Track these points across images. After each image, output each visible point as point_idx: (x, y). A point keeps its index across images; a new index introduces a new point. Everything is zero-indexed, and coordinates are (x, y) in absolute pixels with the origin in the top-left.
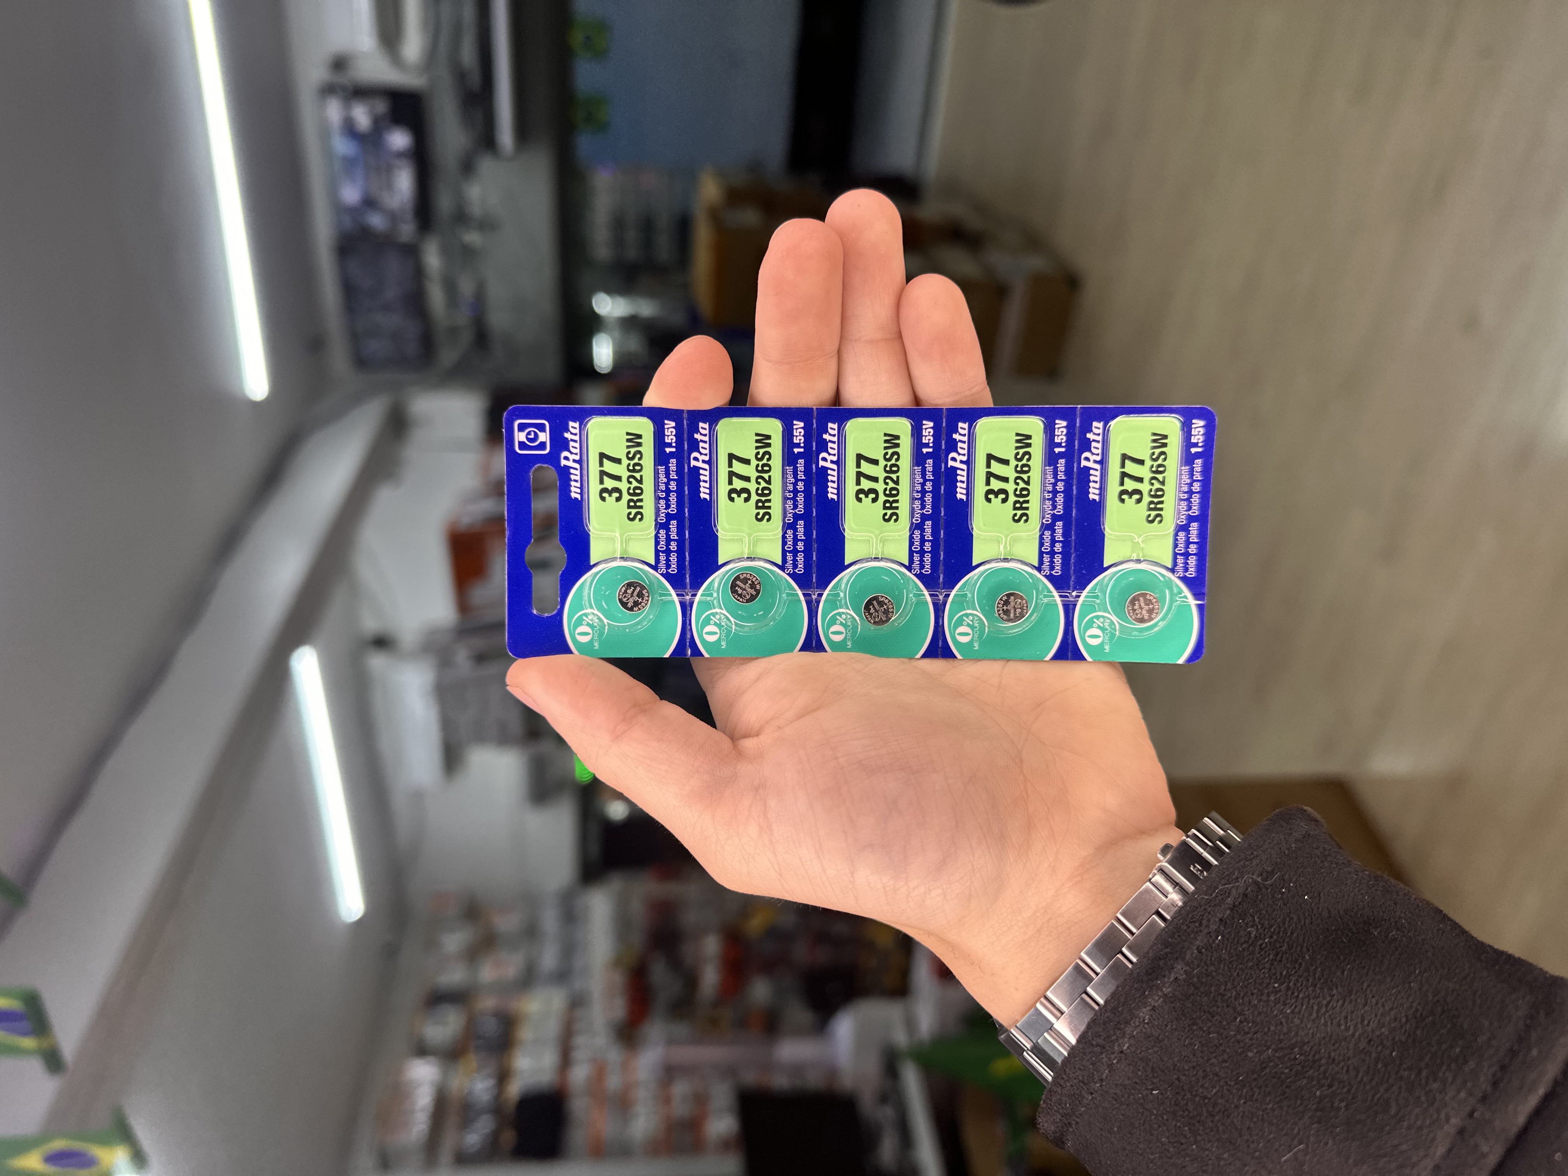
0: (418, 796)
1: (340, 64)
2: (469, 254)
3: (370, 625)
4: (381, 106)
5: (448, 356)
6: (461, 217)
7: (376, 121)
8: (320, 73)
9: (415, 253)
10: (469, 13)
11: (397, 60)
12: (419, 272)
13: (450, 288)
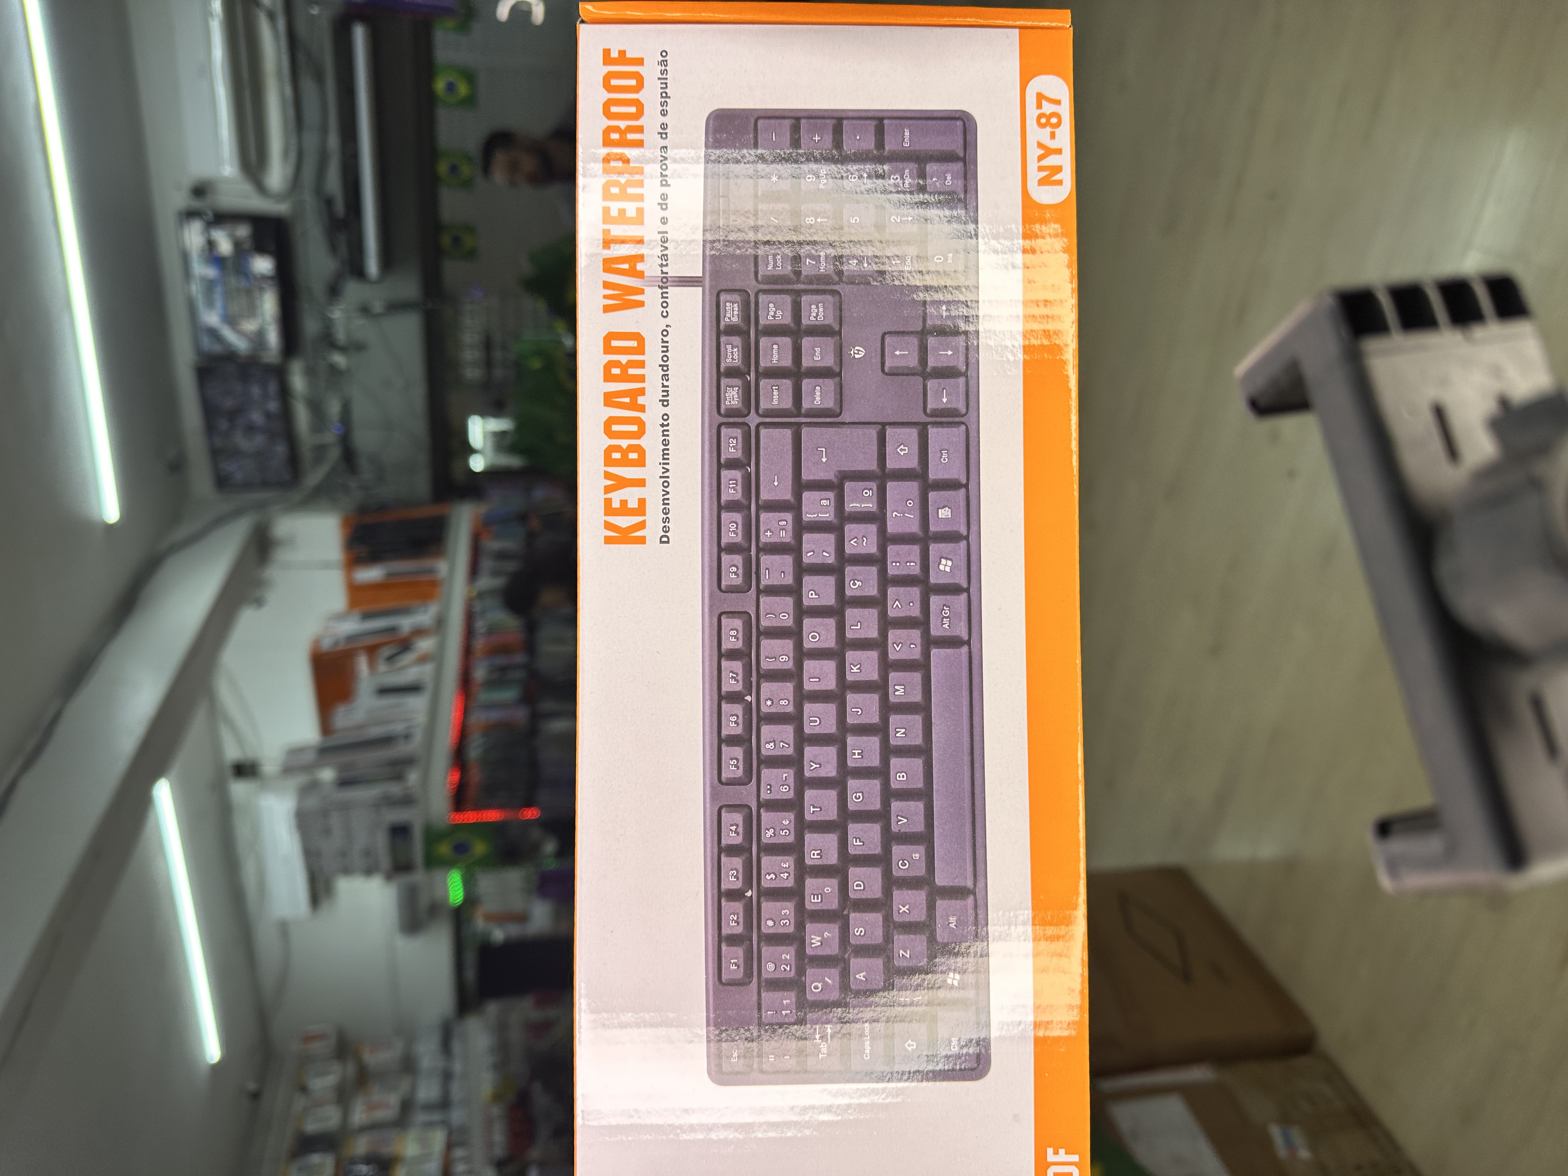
0: (284, 928)
1: (201, 190)
2: (335, 373)
3: (232, 753)
4: (243, 231)
5: (313, 476)
6: (328, 340)
7: (237, 245)
8: (180, 199)
9: (280, 373)
10: (333, 141)
11: (261, 188)
12: (285, 393)
13: (316, 407)
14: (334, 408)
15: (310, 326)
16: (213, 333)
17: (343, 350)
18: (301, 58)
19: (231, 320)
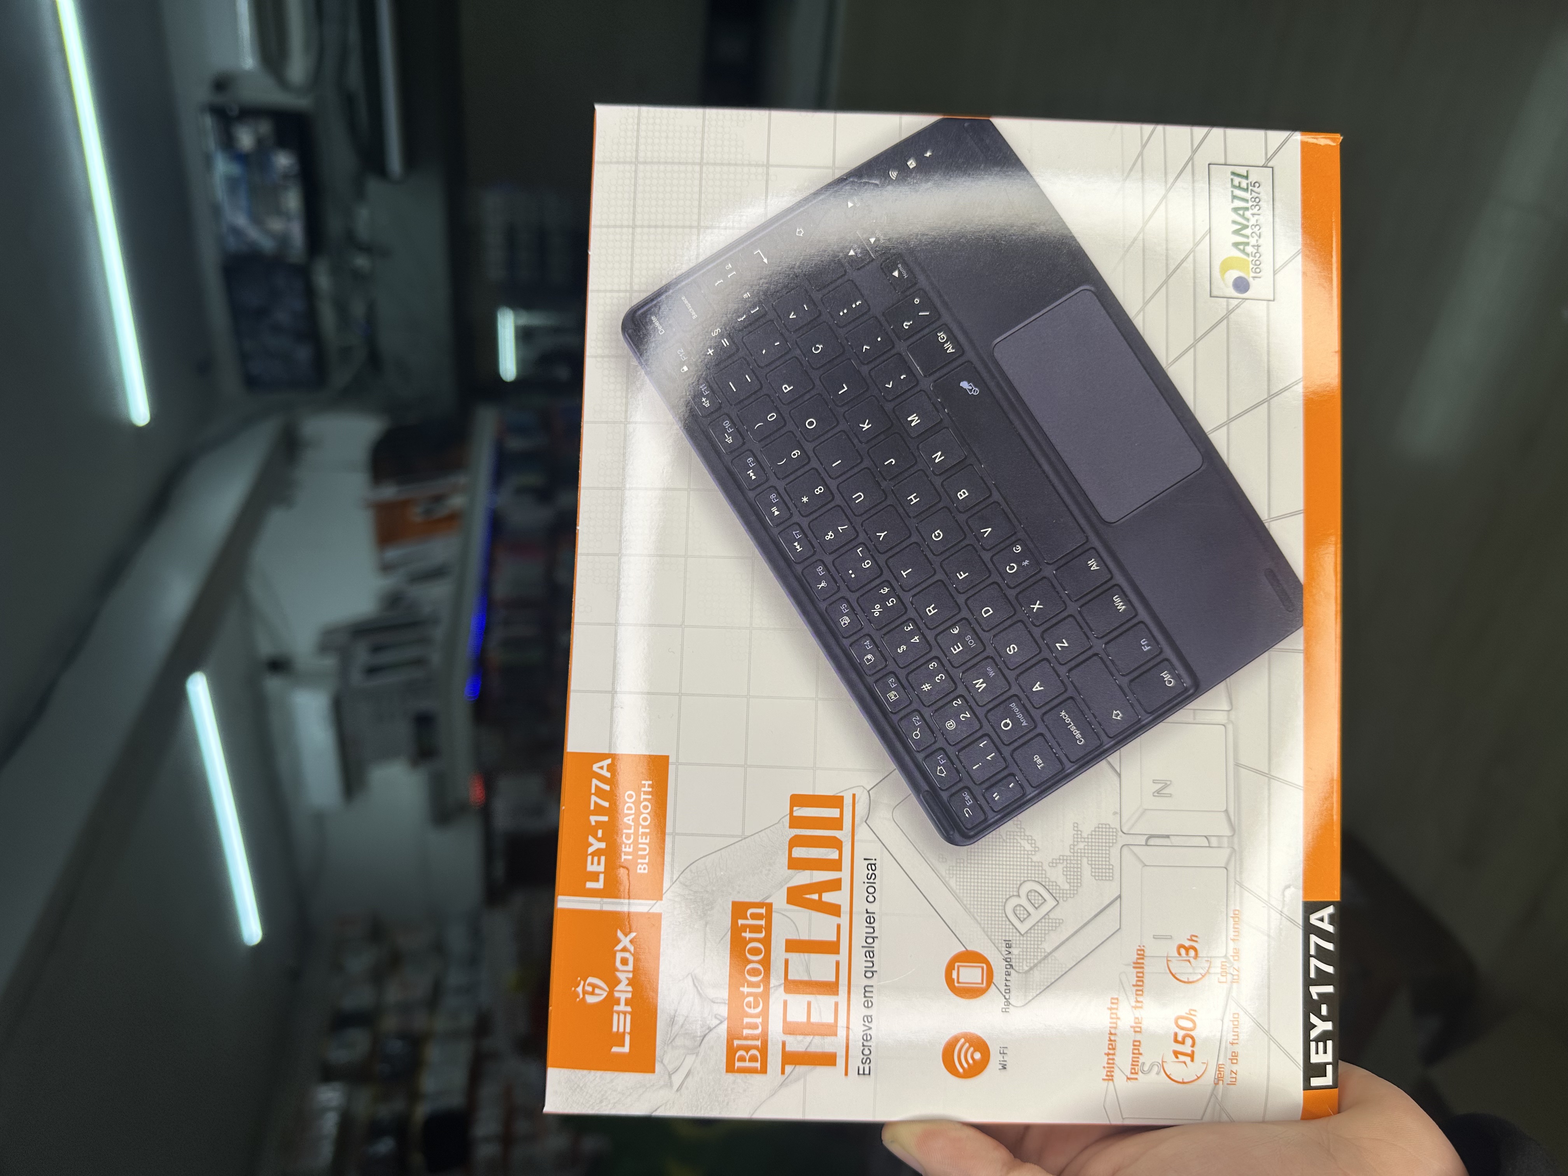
0: (319, 818)
1: (222, 84)
2: (358, 276)
3: (266, 648)
4: (265, 127)
5: (340, 377)
6: (351, 241)
7: (260, 141)
8: (202, 94)
9: (303, 273)
10: (354, 35)
11: (282, 81)
12: (310, 292)
13: (342, 308)
14: (358, 309)
15: (334, 225)
16: (236, 231)
17: (367, 249)
19: (256, 219)
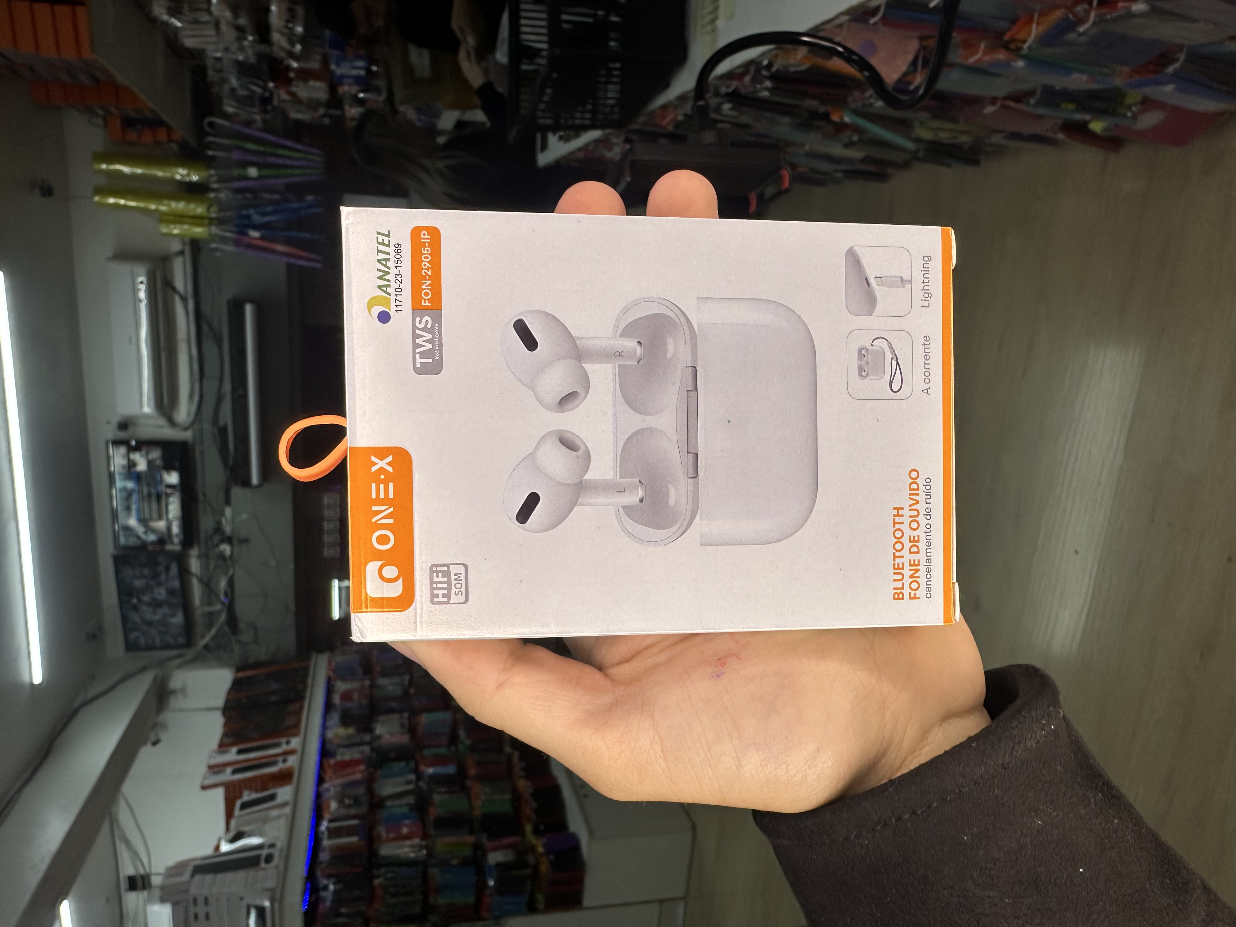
1: (125, 424)
2: (221, 559)
3: (128, 870)
4: (156, 454)
5: (203, 638)
6: (218, 534)
7: (150, 463)
9: (181, 559)
10: (227, 387)
11: (172, 422)
12: (184, 573)
13: (208, 585)
14: (221, 585)
15: (206, 523)
16: (128, 530)
17: (229, 540)
18: (205, 327)
19: (144, 521)
